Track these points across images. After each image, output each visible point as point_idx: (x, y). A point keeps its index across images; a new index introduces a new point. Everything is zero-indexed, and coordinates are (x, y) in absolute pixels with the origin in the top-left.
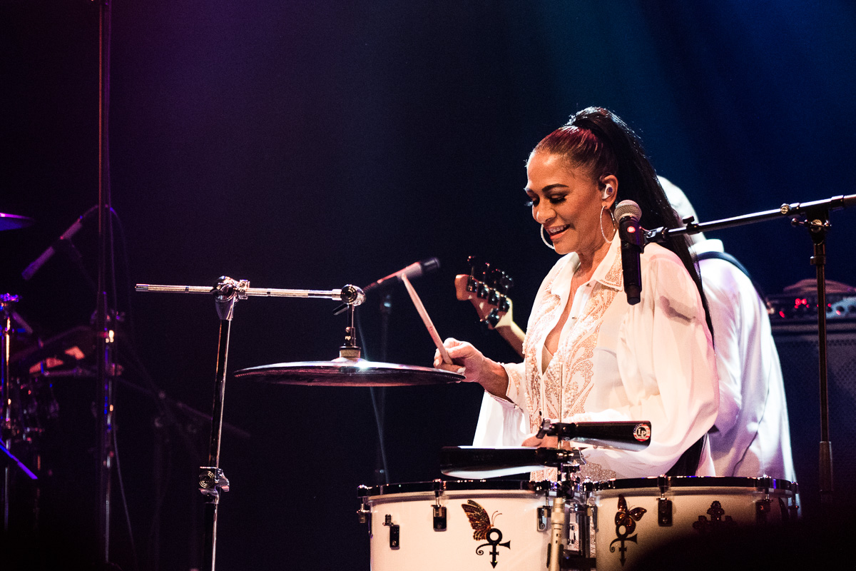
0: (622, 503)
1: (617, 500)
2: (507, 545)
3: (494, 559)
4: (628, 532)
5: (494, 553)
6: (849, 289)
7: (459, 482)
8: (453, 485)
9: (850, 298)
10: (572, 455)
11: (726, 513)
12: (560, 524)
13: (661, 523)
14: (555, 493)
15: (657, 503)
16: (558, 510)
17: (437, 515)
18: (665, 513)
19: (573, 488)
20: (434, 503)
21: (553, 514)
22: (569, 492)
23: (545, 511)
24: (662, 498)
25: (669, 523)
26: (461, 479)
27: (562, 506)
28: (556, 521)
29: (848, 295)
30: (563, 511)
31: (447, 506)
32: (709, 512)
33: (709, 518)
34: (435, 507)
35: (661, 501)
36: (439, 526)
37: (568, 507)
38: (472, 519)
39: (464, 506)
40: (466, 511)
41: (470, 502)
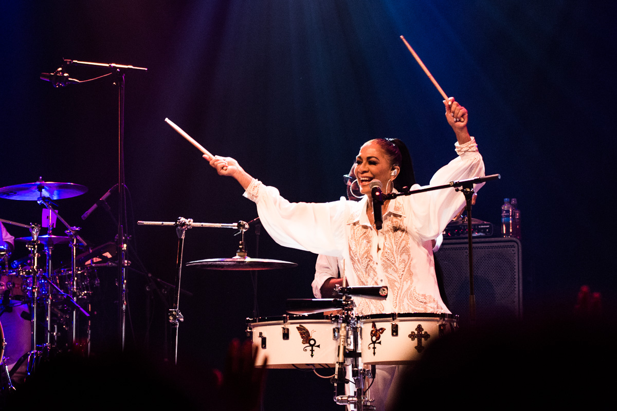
0: (374, 326)
1: (372, 324)
2: (318, 346)
3: (312, 353)
4: (377, 340)
5: (312, 351)
6: (481, 222)
7: (295, 316)
8: (292, 318)
9: (482, 227)
10: (349, 302)
11: (425, 330)
12: (344, 336)
13: (393, 335)
14: (341, 321)
15: (391, 325)
16: (343, 329)
17: (285, 332)
18: (395, 331)
19: (350, 319)
20: (283, 326)
21: (340, 331)
22: (348, 321)
23: (337, 330)
24: (393, 323)
25: (397, 335)
26: (296, 315)
27: (345, 327)
28: (342, 335)
29: (481, 225)
30: (345, 330)
31: (289, 328)
32: (416, 330)
33: (416, 332)
34: (283, 328)
35: (393, 325)
36: (285, 338)
37: (348, 328)
38: (301, 334)
39: (297, 328)
40: (298, 330)
41: (300, 326)
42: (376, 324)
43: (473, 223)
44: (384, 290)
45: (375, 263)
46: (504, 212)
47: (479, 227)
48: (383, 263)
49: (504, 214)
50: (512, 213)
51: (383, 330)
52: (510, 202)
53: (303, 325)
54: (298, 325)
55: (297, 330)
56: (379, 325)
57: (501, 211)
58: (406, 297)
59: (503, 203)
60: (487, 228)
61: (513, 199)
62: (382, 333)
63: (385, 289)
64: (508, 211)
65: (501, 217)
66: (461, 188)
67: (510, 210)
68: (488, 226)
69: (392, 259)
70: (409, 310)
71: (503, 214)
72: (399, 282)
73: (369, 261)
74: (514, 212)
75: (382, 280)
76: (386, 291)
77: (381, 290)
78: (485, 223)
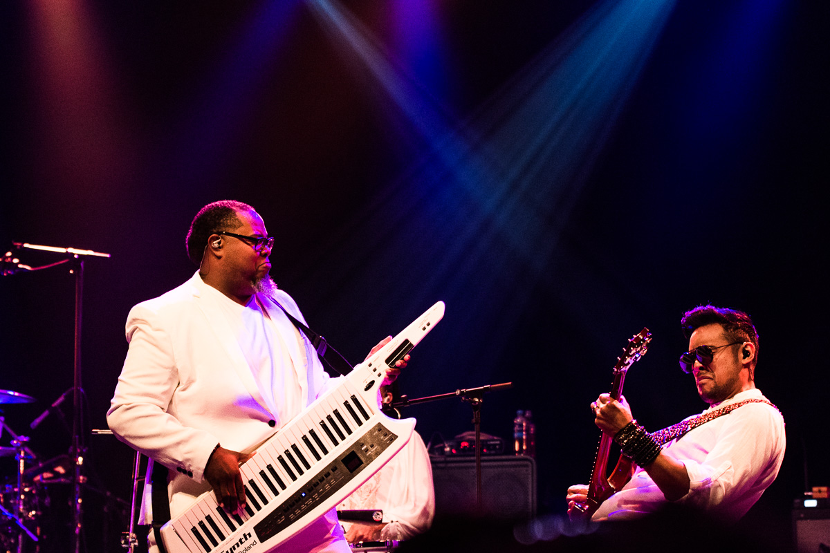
6: (491, 437)
9: (492, 443)
29: (490, 441)
43: (481, 438)
46: (517, 426)
47: (488, 443)
49: (517, 428)
50: (526, 428)
52: (523, 415)
57: (513, 425)
59: (516, 416)
60: (497, 444)
61: (527, 412)
63: (380, 513)
64: (521, 425)
65: (514, 432)
67: (524, 424)
68: (498, 442)
71: (515, 429)
74: (529, 427)
76: (381, 515)
77: (375, 514)
78: (495, 438)
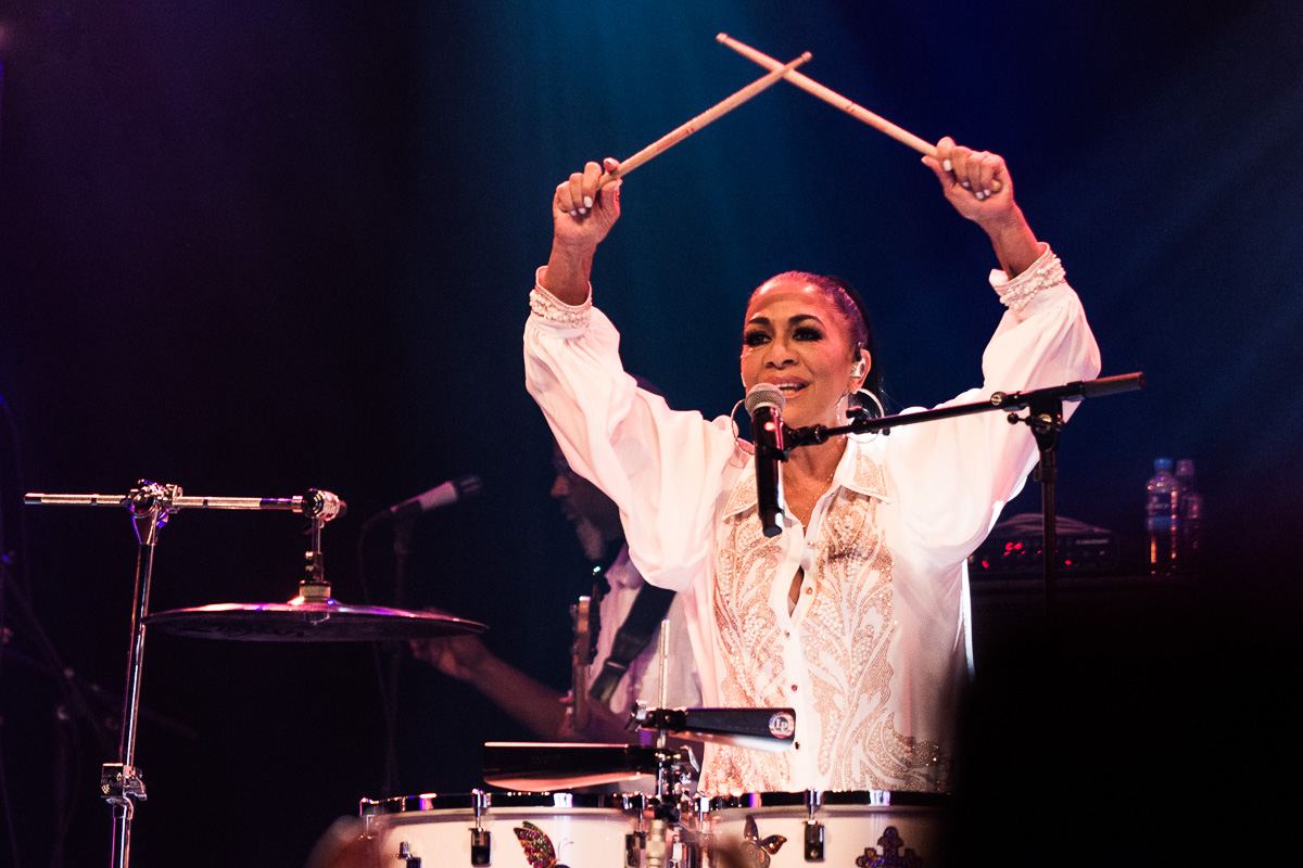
0: (751, 828)
1: (743, 823)
6: (1086, 528)
7: (510, 794)
8: (500, 799)
9: (1087, 542)
10: (678, 756)
11: (907, 844)
12: (659, 859)
13: (808, 857)
14: (652, 814)
15: (803, 827)
16: (656, 838)
17: (477, 842)
18: (814, 847)
19: (679, 806)
20: (473, 825)
21: (649, 844)
22: (673, 812)
23: (638, 840)
24: (812, 822)
25: (820, 857)
26: (512, 791)
27: (663, 833)
28: (653, 854)
29: (1083, 537)
30: (664, 840)
31: (491, 830)
32: (880, 842)
33: (880, 850)
34: (475, 832)
35: (808, 827)
36: (480, 860)
37: (670, 834)
38: (527, 850)
39: (517, 831)
40: (520, 838)
41: (526, 824)
42: (759, 822)
43: (1059, 531)
44: (783, 720)
45: (783, 634)
46: (1155, 499)
47: (1078, 542)
48: (807, 633)
49: (1154, 504)
50: (1179, 503)
51: (776, 842)
52: (1173, 470)
53: (532, 821)
54: (519, 824)
55: (515, 837)
56: (766, 827)
57: (1145, 497)
58: (861, 741)
59: (1152, 473)
60: (1102, 546)
61: (1183, 463)
62: (774, 851)
63: (788, 717)
64: (1166, 498)
65: (1145, 514)
66: (1025, 413)
67: (1174, 494)
68: (1104, 541)
69: (836, 624)
70: (863, 781)
71: (1150, 506)
72: (847, 693)
73: (765, 626)
74: (1186, 502)
75: (794, 688)
76: (791, 722)
77: (775, 719)
78: (1097, 530)
